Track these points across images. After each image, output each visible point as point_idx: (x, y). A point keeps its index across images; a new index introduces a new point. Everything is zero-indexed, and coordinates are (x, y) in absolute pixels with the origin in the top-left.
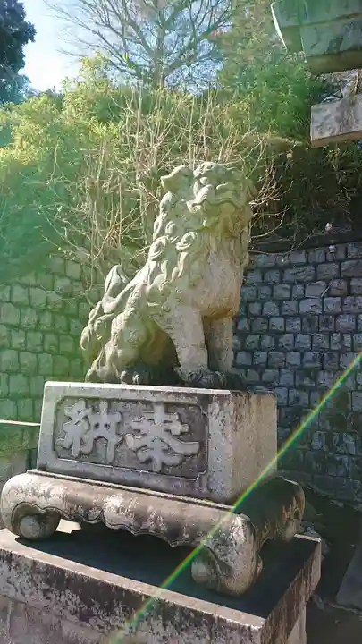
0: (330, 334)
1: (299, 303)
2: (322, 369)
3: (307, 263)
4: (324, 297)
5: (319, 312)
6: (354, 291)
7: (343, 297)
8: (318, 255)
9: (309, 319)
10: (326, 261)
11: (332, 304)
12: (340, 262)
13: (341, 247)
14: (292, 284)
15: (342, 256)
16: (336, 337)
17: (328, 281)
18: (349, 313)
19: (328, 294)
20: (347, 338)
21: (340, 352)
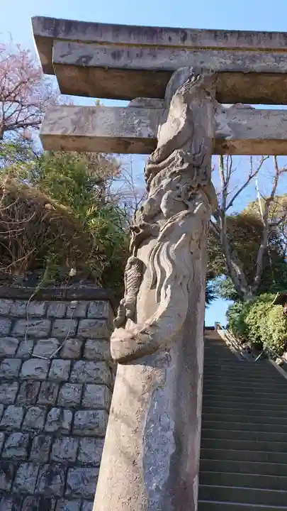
0: (49, 407)
1: (23, 362)
2: (27, 459)
3: (44, 317)
4: (53, 358)
5: (43, 376)
6: (87, 355)
7: (74, 361)
8: (58, 309)
9: (28, 385)
10: (65, 317)
11: (60, 369)
12: (79, 319)
13: (84, 304)
14: (21, 337)
15: (82, 313)
16: (54, 412)
17: (61, 340)
18: (77, 382)
19: (59, 356)
20: (68, 414)
21: (55, 436)
